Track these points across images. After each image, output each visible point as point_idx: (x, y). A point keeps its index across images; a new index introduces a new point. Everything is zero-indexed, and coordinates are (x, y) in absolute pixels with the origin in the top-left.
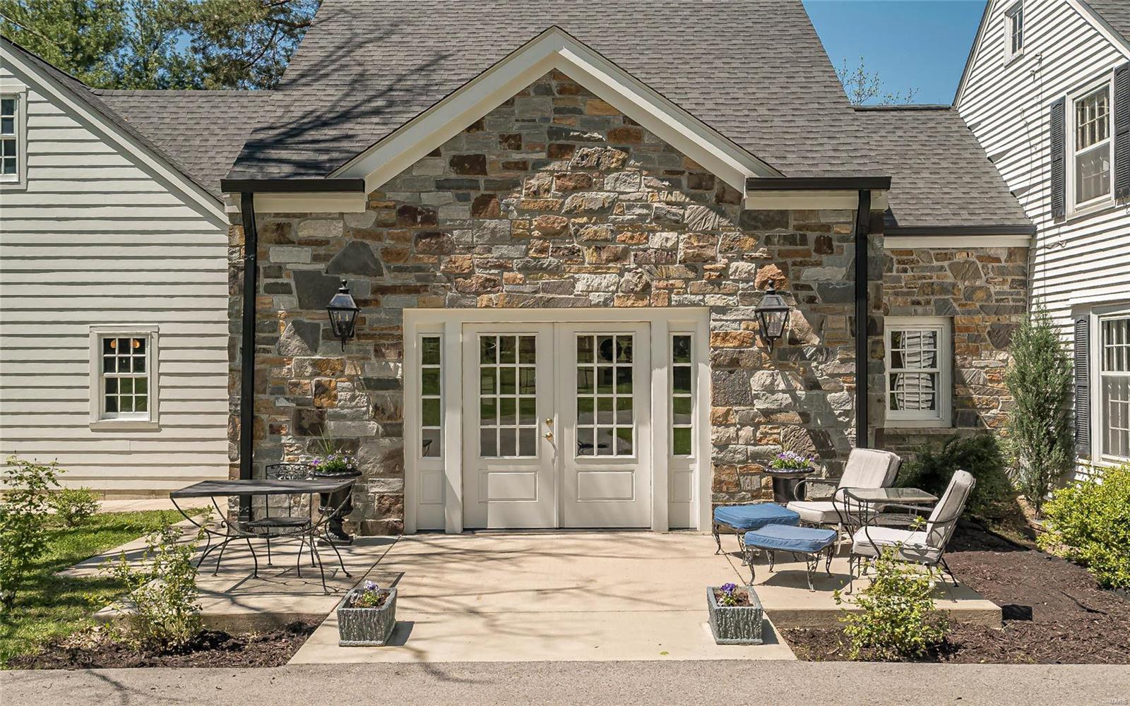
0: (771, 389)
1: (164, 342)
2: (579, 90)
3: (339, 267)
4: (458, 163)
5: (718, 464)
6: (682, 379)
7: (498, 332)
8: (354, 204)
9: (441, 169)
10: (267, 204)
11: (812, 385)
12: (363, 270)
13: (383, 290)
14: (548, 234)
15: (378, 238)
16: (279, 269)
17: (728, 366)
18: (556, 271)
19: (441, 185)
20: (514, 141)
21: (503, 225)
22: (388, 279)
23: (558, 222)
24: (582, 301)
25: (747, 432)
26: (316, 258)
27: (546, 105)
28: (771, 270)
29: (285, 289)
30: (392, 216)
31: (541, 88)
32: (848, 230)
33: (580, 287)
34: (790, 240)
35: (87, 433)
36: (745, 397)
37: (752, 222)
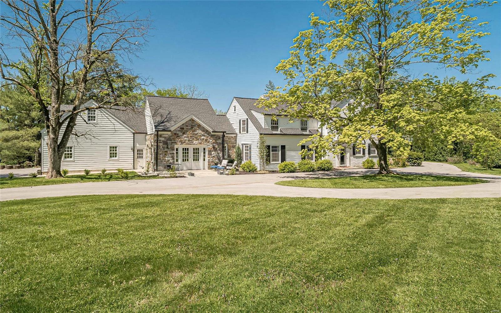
0: (214, 154)
1: (120, 147)
2: (194, 121)
3: (167, 140)
4: (181, 128)
5: (209, 162)
6: (204, 152)
7: (184, 148)
8: (169, 133)
9: (179, 129)
10: (160, 133)
11: (218, 153)
12: (170, 140)
13: (172, 143)
14: (191, 137)
15: (172, 137)
16: (160, 140)
17: (210, 152)
18: (191, 141)
19: (179, 131)
20: (187, 126)
21: (186, 136)
22: (173, 141)
23: (192, 135)
24: (195, 144)
25: (211, 158)
26: (165, 139)
27: (191, 122)
28: (214, 141)
29: (161, 143)
30: (174, 134)
31: (190, 120)
32: (222, 137)
33: (194, 143)
34: (216, 138)
35: (107, 161)
36: (211, 155)
37: (212, 136)
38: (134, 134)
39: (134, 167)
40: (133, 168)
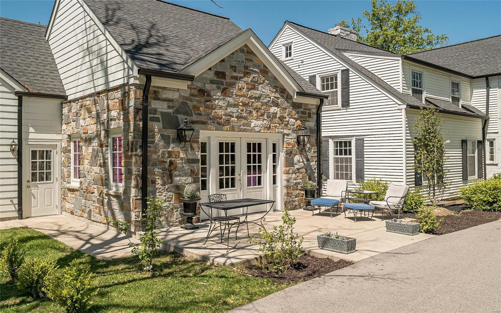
0: (299, 162)
2: (252, 53)
3: (177, 111)
4: (217, 74)
5: (287, 187)
6: (274, 160)
7: (224, 141)
8: (183, 85)
9: (211, 75)
10: (156, 82)
11: (308, 160)
12: (186, 113)
13: (193, 122)
14: (245, 105)
15: (191, 101)
16: (155, 111)
17: (290, 154)
18: (245, 118)
19: (212, 82)
20: (234, 68)
21: (231, 100)
22: (195, 118)
23: (246, 100)
24: (252, 130)
25: (294, 176)
26: (169, 107)
27: (242, 57)
28: (299, 122)
29: (157, 120)
30: (195, 92)
31: (241, 50)
32: (314, 111)
33: (252, 125)
34: (302, 113)
36: (292, 165)
37: (296, 106)
38: (20, 96)
39: (20, 210)
40: (16, 214)
